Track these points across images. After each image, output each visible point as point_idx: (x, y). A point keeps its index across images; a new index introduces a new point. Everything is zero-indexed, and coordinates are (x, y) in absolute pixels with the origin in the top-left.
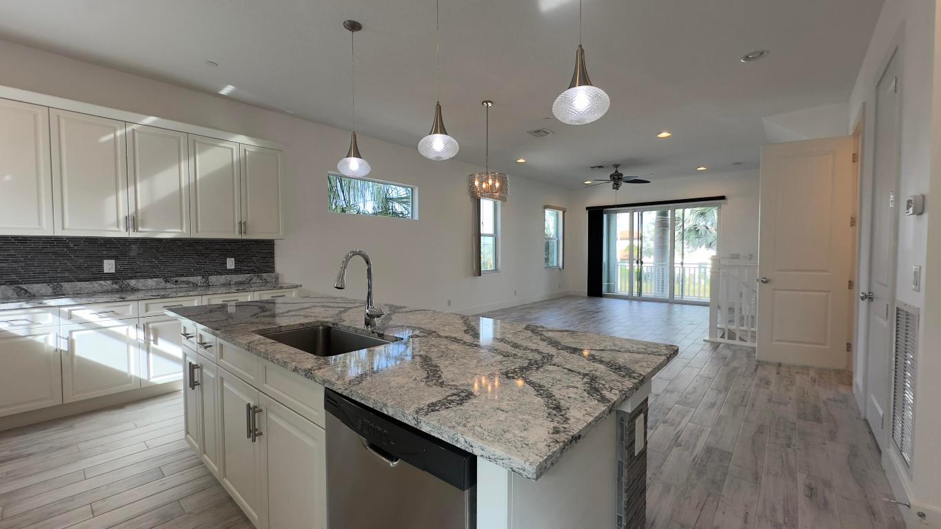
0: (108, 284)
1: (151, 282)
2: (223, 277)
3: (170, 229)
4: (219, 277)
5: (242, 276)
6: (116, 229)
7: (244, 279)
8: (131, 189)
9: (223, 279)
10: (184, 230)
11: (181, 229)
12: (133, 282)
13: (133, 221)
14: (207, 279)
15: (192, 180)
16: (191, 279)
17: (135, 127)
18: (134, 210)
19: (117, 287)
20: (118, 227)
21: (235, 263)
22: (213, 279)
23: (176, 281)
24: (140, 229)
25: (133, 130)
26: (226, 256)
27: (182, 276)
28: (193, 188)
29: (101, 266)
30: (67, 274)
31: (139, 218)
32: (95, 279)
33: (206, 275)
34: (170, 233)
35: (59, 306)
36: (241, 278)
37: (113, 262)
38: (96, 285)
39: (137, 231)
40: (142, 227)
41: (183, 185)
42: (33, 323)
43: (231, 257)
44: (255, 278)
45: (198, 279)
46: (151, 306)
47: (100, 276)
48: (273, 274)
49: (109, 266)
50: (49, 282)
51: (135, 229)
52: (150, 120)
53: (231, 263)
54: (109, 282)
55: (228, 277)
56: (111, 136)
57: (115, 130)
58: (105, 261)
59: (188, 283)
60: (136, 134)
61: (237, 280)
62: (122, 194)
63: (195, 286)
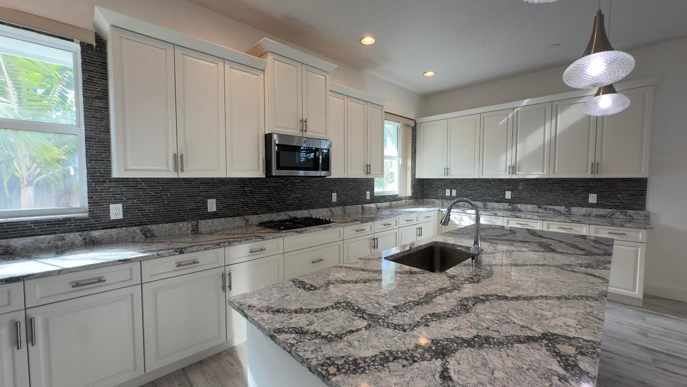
0: (506, 205)
1: (530, 207)
2: (584, 209)
3: (535, 172)
4: (580, 208)
5: (603, 210)
6: (504, 173)
7: (606, 213)
8: (514, 148)
9: (583, 210)
10: (545, 172)
11: (543, 171)
12: (519, 206)
13: (513, 169)
14: (570, 209)
15: (553, 134)
16: (557, 208)
17: (518, 109)
18: (514, 161)
19: (511, 207)
20: (506, 172)
21: (597, 198)
22: (574, 210)
23: (546, 208)
24: (517, 173)
25: (517, 111)
26: (589, 192)
27: (551, 205)
28: (554, 141)
29: (505, 194)
30: (490, 198)
31: (517, 166)
32: (501, 202)
33: (569, 205)
34: (536, 174)
35: (471, 214)
36: (602, 211)
37: (510, 192)
38: (501, 205)
39: (516, 174)
40: (519, 171)
41: (546, 140)
42: (462, 220)
43: (594, 193)
44: (618, 213)
45: (562, 209)
46: (510, 222)
47: (503, 200)
48: (642, 213)
49: (508, 195)
50: (482, 201)
51: (514, 172)
52: (526, 102)
53: (593, 198)
54: (507, 204)
55: (589, 210)
56: (506, 119)
57: (508, 115)
58: (506, 192)
59: (554, 210)
60: (519, 113)
61: (597, 213)
62: (509, 152)
63: (560, 213)
